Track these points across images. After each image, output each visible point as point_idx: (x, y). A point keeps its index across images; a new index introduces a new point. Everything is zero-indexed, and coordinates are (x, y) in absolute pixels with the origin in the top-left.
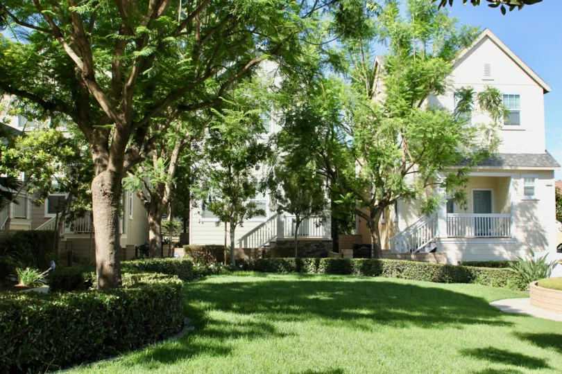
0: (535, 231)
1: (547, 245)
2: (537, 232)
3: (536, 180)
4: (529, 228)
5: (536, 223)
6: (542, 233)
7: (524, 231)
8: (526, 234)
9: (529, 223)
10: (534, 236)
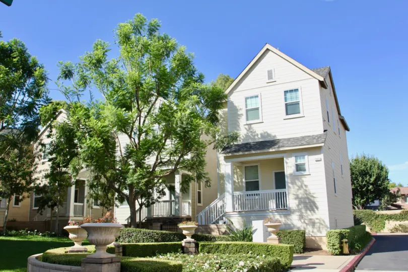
0: (305, 198)
1: (317, 208)
2: (308, 198)
3: (306, 157)
4: (300, 196)
5: (306, 190)
6: (312, 199)
7: (296, 199)
8: (297, 202)
9: (300, 191)
10: (305, 203)
